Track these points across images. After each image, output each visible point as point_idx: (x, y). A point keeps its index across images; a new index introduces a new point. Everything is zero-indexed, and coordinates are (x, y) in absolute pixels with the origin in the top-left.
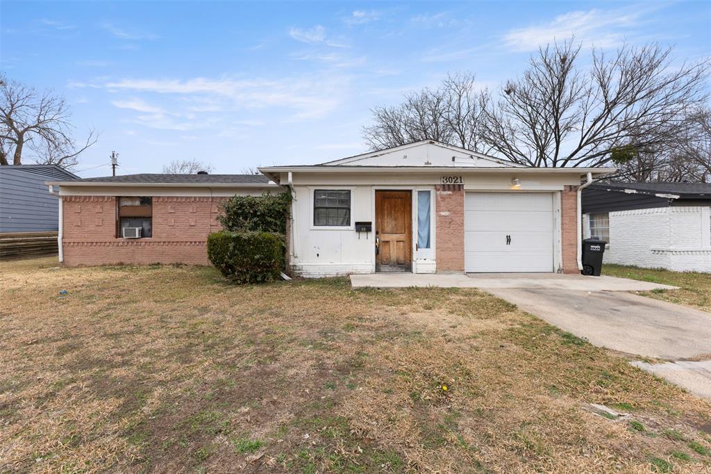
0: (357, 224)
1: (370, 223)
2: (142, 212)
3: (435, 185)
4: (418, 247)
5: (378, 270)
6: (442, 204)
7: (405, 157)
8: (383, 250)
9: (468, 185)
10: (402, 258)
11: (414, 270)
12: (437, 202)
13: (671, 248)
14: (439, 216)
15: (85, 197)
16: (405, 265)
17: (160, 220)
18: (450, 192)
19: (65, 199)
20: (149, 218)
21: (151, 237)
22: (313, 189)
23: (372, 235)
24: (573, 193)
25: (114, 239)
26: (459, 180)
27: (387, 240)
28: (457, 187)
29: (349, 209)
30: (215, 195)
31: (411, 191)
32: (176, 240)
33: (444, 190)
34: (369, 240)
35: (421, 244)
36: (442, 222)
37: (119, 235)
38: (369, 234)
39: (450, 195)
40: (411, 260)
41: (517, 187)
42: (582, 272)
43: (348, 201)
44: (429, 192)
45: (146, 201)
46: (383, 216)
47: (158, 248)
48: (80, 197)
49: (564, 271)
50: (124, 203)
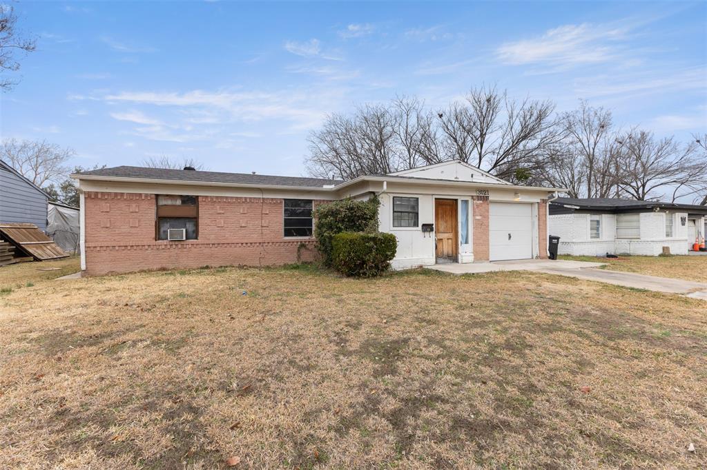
0: (423, 225)
1: (432, 225)
2: (188, 211)
3: (472, 196)
4: (461, 243)
5: (436, 262)
6: (477, 210)
7: (442, 172)
8: (440, 246)
9: (492, 197)
10: (451, 252)
11: (460, 261)
12: (473, 209)
13: (574, 241)
14: (475, 220)
15: (116, 194)
16: (454, 258)
17: (208, 221)
18: (481, 202)
19: (89, 196)
20: (195, 220)
21: (196, 238)
22: (392, 196)
23: (433, 234)
24: (544, 204)
25: (154, 242)
26: (487, 193)
27: (442, 238)
28: (485, 198)
29: (417, 214)
30: (266, 196)
31: (456, 200)
32: (226, 242)
33: (478, 200)
34: (431, 238)
35: (463, 241)
36: (476, 224)
37: (158, 237)
38: (431, 233)
39: (481, 204)
40: (457, 253)
41: (519, 199)
42: (550, 258)
43: (417, 207)
44: (468, 201)
45: (193, 200)
46: (439, 218)
47: (206, 251)
48: (109, 194)
49: (540, 257)
50: (162, 202)
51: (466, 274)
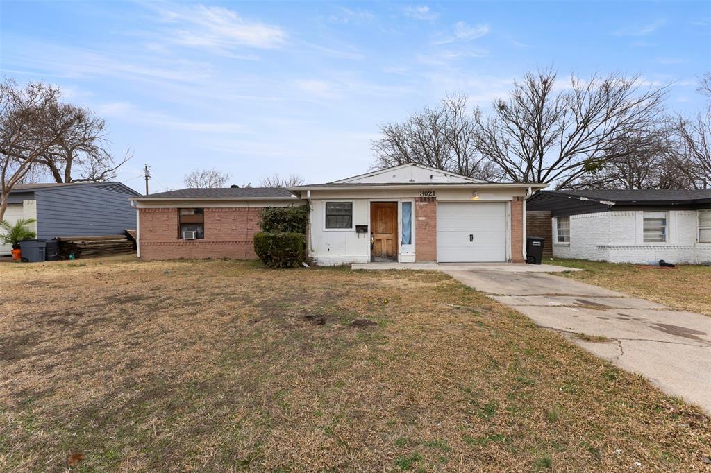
0: (357, 226)
1: (367, 226)
2: (197, 219)
3: (415, 198)
4: (402, 243)
5: (372, 260)
6: (420, 211)
7: (394, 176)
8: (377, 246)
9: (439, 198)
10: (390, 252)
11: (399, 261)
12: (416, 210)
13: (610, 244)
14: (417, 220)
15: (156, 209)
16: (393, 257)
17: (210, 226)
18: (426, 203)
19: (142, 211)
20: (202, 224)
21: (203, 238)
22: (325, 202)
23: (368, 235)
24: (519, 202)
25: (176, 240)
26: (432, 194)
27: (379, 238)
28: (431, 200)
29: (351, 216)
30: (250, 206)
31: (397, 202)
32: (220, 240)
33: (421, 201)
34: (366, 239)
35: (405, 241)
36: (420, 225)
37: (180, 237)
38: (366, 234)
39: (426, 205)
40: (397, 253)
41: (476, 198)
42: (526, 262)
43: (351, 210)
44: (411, 203)
45: (199, 211)
46: (376, 220)
47: (209, 247)
48: (152, 209)
49: (513, 261)
50: (183, 213)
51: (361, 270)
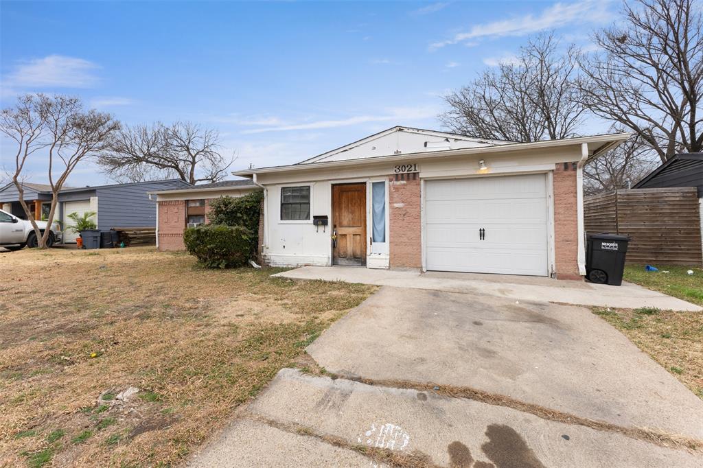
0: (315, 217)
1: (326, 217)
2: (200, 211)
3: (389, 176)
4: (373, 240)
5: (334, 262)
6: (396, 195)
8: (341, 243)
9: (424, 173)
10: (358, 252)
11: (368, 265)
12: (390, 193)
14: (391, 208)
15: (170, 202)
16: (360, 260)
18: (405, 182)
19: (161, 204)
20: (203, 216)
22: (280, 187)
23: (329, 228)
26: (413, 168)
27: (344, 233)
28: (411, 176)
29: (309, 204)
31: (365, 183)
33: (397, 180)
34: (326, 234)
35: (377, 237)
36: (396, 214)
38: (326, 228)
39: (404, 185)
40: (365, 254)
41: (484, 170)
42: (586, 279)
43: (308, 197)
44: (384, 182)
45: (202, 203)
46: (340, 209)
49: (560, 276)
